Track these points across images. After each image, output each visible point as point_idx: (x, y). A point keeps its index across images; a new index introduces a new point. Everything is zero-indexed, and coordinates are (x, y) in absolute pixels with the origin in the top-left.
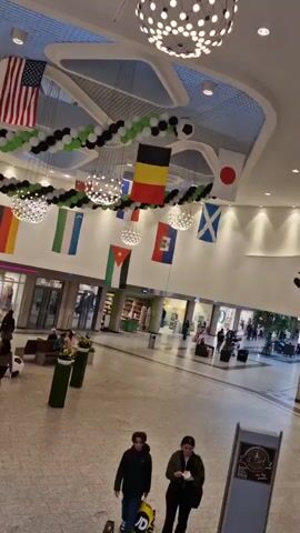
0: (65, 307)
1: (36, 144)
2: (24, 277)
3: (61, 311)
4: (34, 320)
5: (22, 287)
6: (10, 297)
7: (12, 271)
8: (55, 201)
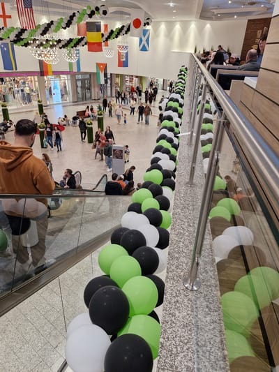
0: (94, 87)
1: (41, 32)
2: (69, 76)
3: (93, 89)
4: (80, 96)
5: (70, 81)
6: (65, 87)
7: (63, 74)
8: (64, 46)
